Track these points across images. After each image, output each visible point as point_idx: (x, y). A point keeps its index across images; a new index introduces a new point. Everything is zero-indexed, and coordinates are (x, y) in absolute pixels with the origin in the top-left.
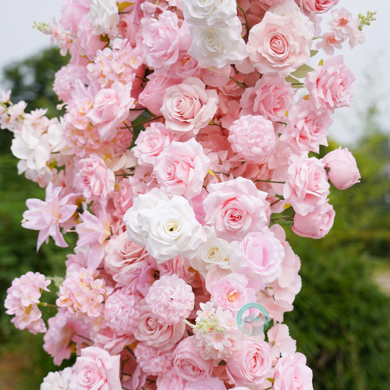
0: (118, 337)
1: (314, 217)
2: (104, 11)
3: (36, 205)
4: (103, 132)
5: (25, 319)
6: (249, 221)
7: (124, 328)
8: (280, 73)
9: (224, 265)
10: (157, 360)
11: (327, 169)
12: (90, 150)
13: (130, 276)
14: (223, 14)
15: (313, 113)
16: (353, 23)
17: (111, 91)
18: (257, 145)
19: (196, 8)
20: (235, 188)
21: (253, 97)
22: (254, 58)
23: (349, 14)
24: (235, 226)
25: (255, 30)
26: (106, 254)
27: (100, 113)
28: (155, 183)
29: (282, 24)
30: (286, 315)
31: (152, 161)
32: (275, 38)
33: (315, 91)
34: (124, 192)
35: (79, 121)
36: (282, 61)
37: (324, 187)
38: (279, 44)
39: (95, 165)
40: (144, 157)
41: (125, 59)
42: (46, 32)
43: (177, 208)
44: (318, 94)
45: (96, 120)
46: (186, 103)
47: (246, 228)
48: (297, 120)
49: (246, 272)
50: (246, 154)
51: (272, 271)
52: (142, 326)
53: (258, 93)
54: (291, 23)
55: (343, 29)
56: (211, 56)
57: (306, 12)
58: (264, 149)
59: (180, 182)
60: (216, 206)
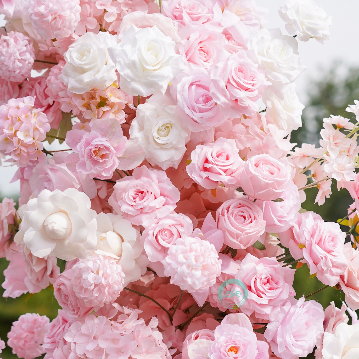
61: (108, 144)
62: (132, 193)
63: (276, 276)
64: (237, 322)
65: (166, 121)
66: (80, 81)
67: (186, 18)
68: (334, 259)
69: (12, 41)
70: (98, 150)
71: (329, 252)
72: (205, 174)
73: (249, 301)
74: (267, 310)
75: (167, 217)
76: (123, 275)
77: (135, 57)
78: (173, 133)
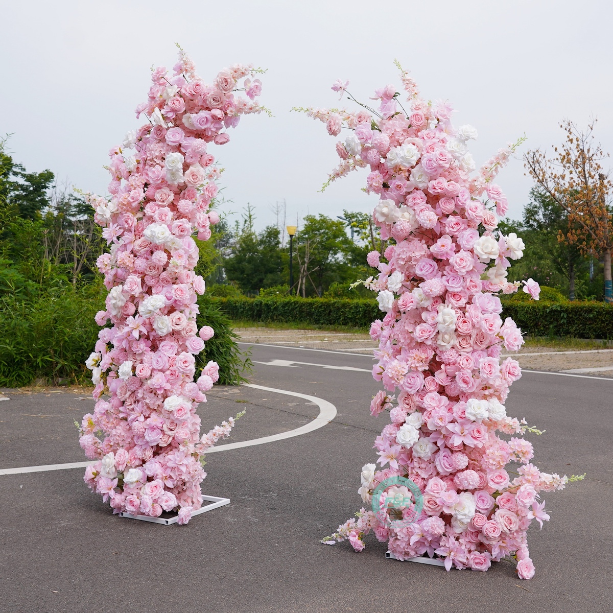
0: (139, 273)
1: (205, 233)
2: (132, 163)
3: (107, 230)
4: (134, 205)
5: (105, 269)
6: (187, 232)
7: (142, 270)
8: (195, 186)
9: (177, 248)
10: (153, 280)
11: (209, 218)
12: (128, 211)
13: (144, 252)
14: (178, 168)
15: (205, 199)
16: (218, 171)
17: (136, 191)
18: (187, 209)
19: (169, 166)
20: (182, 222)
21: (184, 194)
22: (186, 182)
23: (217, 169)
24: (182, 233)
25: (187, 172)
26: (134, 246)
27: (133, 199)
28: (153, 221)
29: (196, 171)
30: (194, 268)
31: (153, 214)
32: (193, 175)
33: (205, 192)
34: (140, 225)
35: (124, 201)
36: (195, 183)
37: (208, 224)
38: (194, 177)
39: (130, 216)
40: (149, 213)
41: (140, 180)
42: (108, 169)
43: (164, 228)
44: (207, 193)
45: (132, 201)
46: (164, 195)
47: (186, 234)
48: (200, 201)
49: (184, 249)
50: (183, 212)
51: (192, 250)
52: (148, 269)
53: (186, 192)
54: (198, 171)
55: (215, 173)
56: (173, 180)
57: (202, 166)
58: (189, 211)
59: (163, 220)
60: (176, 227)
61: (400, 184)
62: (411, 199)
63: (459, 222)
64: (446, 238)
65: (420, 174)
66: (391, 164)
67: (425, 138)
68: (476, 214)
69: (372, 152)
70: (398, 186)
71: (474, 212)
72: (433, 190)
73: (450, 231)
74: (456, 234)
75: (422, 206)
76: (410, 226)
77: (403, 155)
78: (423, 177)
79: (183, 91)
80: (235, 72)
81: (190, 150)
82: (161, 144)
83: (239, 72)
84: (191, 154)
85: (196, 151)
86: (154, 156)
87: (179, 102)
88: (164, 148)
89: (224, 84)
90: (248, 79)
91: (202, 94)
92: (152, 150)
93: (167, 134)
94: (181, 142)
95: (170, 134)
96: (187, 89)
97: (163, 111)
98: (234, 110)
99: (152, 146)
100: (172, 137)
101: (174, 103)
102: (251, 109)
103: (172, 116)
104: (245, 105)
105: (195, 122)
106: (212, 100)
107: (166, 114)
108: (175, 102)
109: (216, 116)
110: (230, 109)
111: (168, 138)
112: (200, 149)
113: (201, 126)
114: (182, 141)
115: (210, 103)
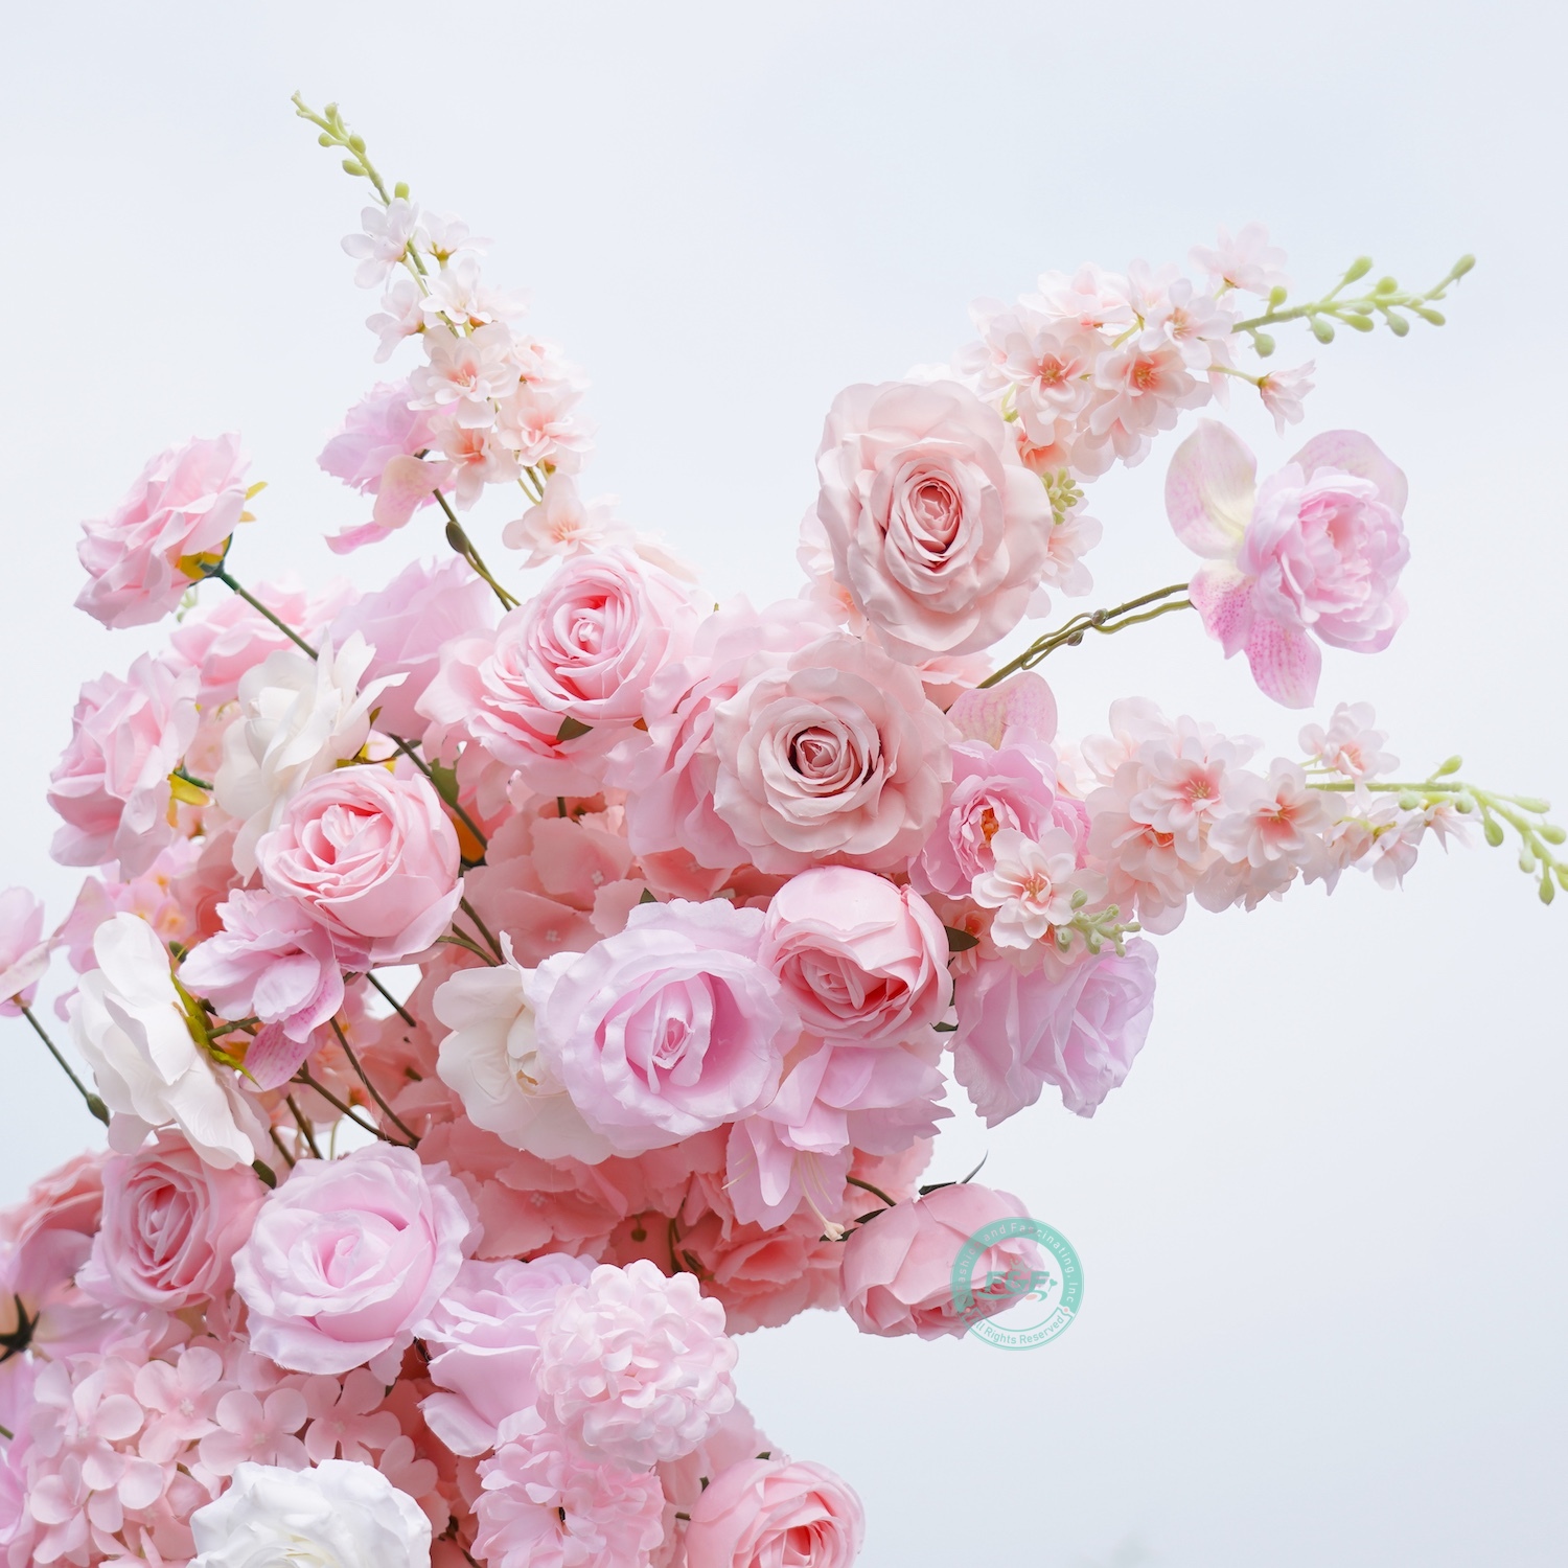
79: (443, 703)
80: (1052, 374)
81: (524, 1422)
82: (193, 1370)
83: (1101, 369)
84: (539, 1475)
85: (596, 1424)
86: (106, 1521)
87: (388, 823)
88: (228, 1418)
89: (915, 522)
90: (1220, 436)
91: (657, 694)
92: (85, 1449)
93: (262, 1233)
94: (424, 1329)
95: (288, 1237)
96: (492, 674)
97: (206, 967)
98: (1061, 869)
99: (85, 1394)
100: (310, 1277)
101: (329, 854)
102: (1279, 822)
103: (307, 1012)
104: (1198, 785)
105: (577, 1056)
106: (775, 763)
107: (242, 990)
108: (340, 829)
109: (836, 965)
110: (1014, 852)
111: (270, 1281)
112: (646, 1399)
113: (651, 1106)
114: (438, 1314)
115: (757, 794)
